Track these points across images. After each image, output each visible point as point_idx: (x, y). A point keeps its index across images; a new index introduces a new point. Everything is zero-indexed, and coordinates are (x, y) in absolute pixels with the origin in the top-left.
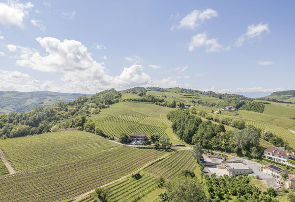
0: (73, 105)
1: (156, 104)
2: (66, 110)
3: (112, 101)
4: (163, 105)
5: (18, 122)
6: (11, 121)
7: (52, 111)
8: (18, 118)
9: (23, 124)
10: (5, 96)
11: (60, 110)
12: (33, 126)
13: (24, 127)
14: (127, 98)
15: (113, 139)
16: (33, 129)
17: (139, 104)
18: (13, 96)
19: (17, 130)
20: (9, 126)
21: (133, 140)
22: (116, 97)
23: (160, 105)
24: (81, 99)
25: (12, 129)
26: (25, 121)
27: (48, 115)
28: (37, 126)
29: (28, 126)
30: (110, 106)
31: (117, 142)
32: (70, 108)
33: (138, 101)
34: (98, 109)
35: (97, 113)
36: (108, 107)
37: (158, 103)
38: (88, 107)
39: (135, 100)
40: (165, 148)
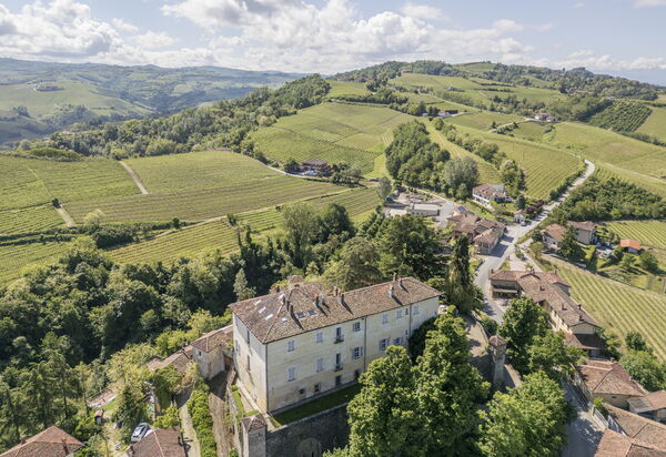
0: (243, 105)
1: (391, 108)
2: (232, 116)
3: (311, 100)
4: (402, 111)
5: (156, 133)
6: (145, 132)
7: (208, 117)
8: (156, 127)
9: (163, 137)
10: (134, 76)
11: (221, 114)
12: (179, 142)
13: (165, 142)
14: (337, 95)
15: (277, 166)
16: (180, 146)
17: (357, 107)
18: (149, 78)
19: (155, 148)
20: (142, 140)
21: (306, 169)
22: (318, 93)
23: (397, 109)
24: (258, 94)
25: (148, 144)
26: (166, 133)
27: (202, 124)
28: (185, 142)
29: (171, 141)
30: (299, 111)
31: (281, 171)
32: (238, 111)
33: (359, 101)
34: (273, 118)
35: (269, 125)
36: (295, 113)
37: (395, 105)
38: (258, 113)
39: (351, 100)
40: (349, 183)
